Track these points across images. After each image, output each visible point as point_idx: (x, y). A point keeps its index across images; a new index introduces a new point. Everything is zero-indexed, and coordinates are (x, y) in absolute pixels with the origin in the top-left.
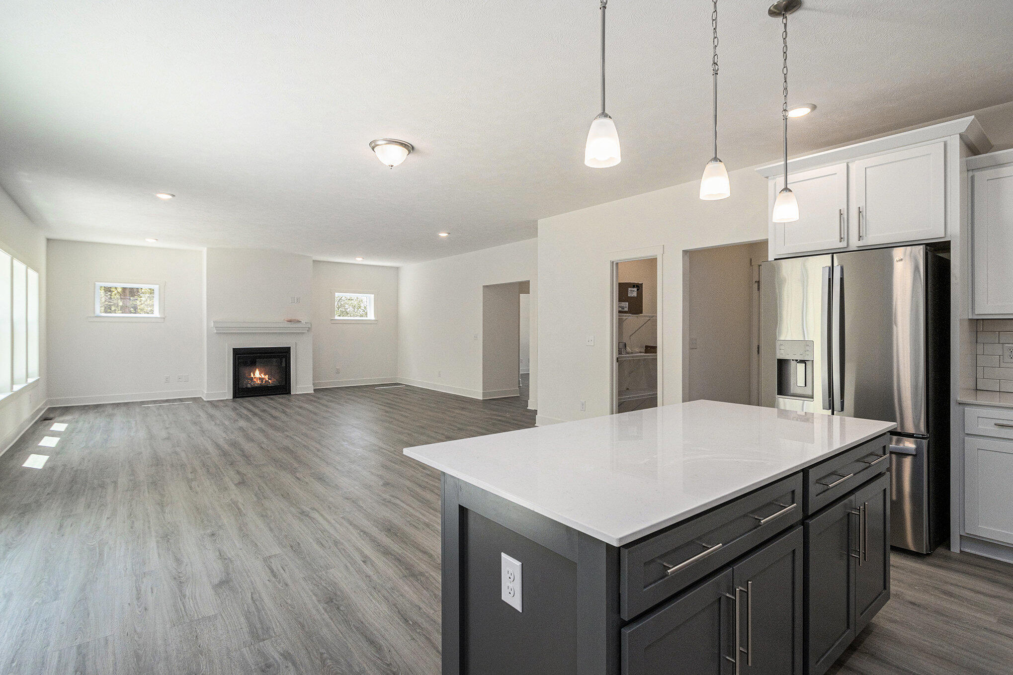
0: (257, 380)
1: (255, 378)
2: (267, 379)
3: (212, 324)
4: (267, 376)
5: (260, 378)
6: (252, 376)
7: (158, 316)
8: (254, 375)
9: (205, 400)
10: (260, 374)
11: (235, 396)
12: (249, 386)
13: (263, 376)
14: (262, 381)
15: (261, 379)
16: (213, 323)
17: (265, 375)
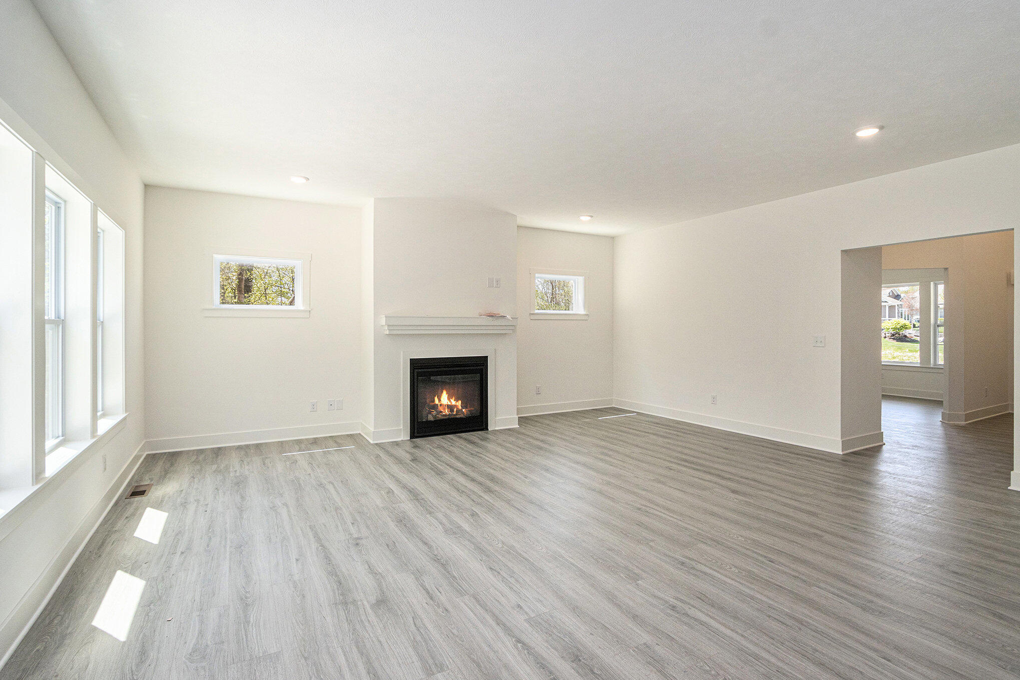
0: (444, 409)
1: (441, 405)
2: (460, 408)
3: (383, 321)
4: (460, 402)
5: (448, 406)
6: (437, 401)
7: (302, 308)
8: (440, 400)
9: (372, 442)
10: (449, 399)
11: (413, 436)
12: (430, 418)
13: (454, 403)
14: (452, 411)
15: (451, 408)
16: (384, 319)
17: (456, 400)
